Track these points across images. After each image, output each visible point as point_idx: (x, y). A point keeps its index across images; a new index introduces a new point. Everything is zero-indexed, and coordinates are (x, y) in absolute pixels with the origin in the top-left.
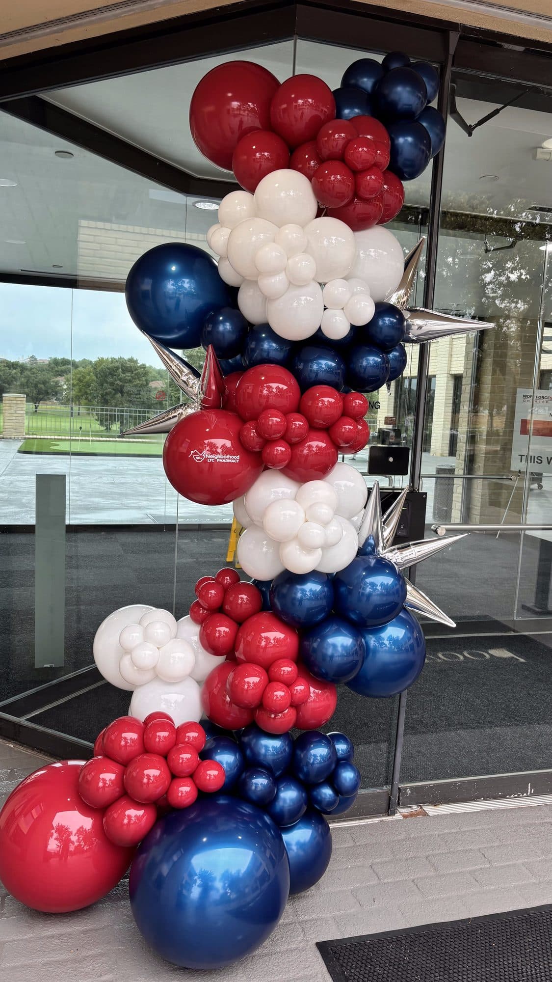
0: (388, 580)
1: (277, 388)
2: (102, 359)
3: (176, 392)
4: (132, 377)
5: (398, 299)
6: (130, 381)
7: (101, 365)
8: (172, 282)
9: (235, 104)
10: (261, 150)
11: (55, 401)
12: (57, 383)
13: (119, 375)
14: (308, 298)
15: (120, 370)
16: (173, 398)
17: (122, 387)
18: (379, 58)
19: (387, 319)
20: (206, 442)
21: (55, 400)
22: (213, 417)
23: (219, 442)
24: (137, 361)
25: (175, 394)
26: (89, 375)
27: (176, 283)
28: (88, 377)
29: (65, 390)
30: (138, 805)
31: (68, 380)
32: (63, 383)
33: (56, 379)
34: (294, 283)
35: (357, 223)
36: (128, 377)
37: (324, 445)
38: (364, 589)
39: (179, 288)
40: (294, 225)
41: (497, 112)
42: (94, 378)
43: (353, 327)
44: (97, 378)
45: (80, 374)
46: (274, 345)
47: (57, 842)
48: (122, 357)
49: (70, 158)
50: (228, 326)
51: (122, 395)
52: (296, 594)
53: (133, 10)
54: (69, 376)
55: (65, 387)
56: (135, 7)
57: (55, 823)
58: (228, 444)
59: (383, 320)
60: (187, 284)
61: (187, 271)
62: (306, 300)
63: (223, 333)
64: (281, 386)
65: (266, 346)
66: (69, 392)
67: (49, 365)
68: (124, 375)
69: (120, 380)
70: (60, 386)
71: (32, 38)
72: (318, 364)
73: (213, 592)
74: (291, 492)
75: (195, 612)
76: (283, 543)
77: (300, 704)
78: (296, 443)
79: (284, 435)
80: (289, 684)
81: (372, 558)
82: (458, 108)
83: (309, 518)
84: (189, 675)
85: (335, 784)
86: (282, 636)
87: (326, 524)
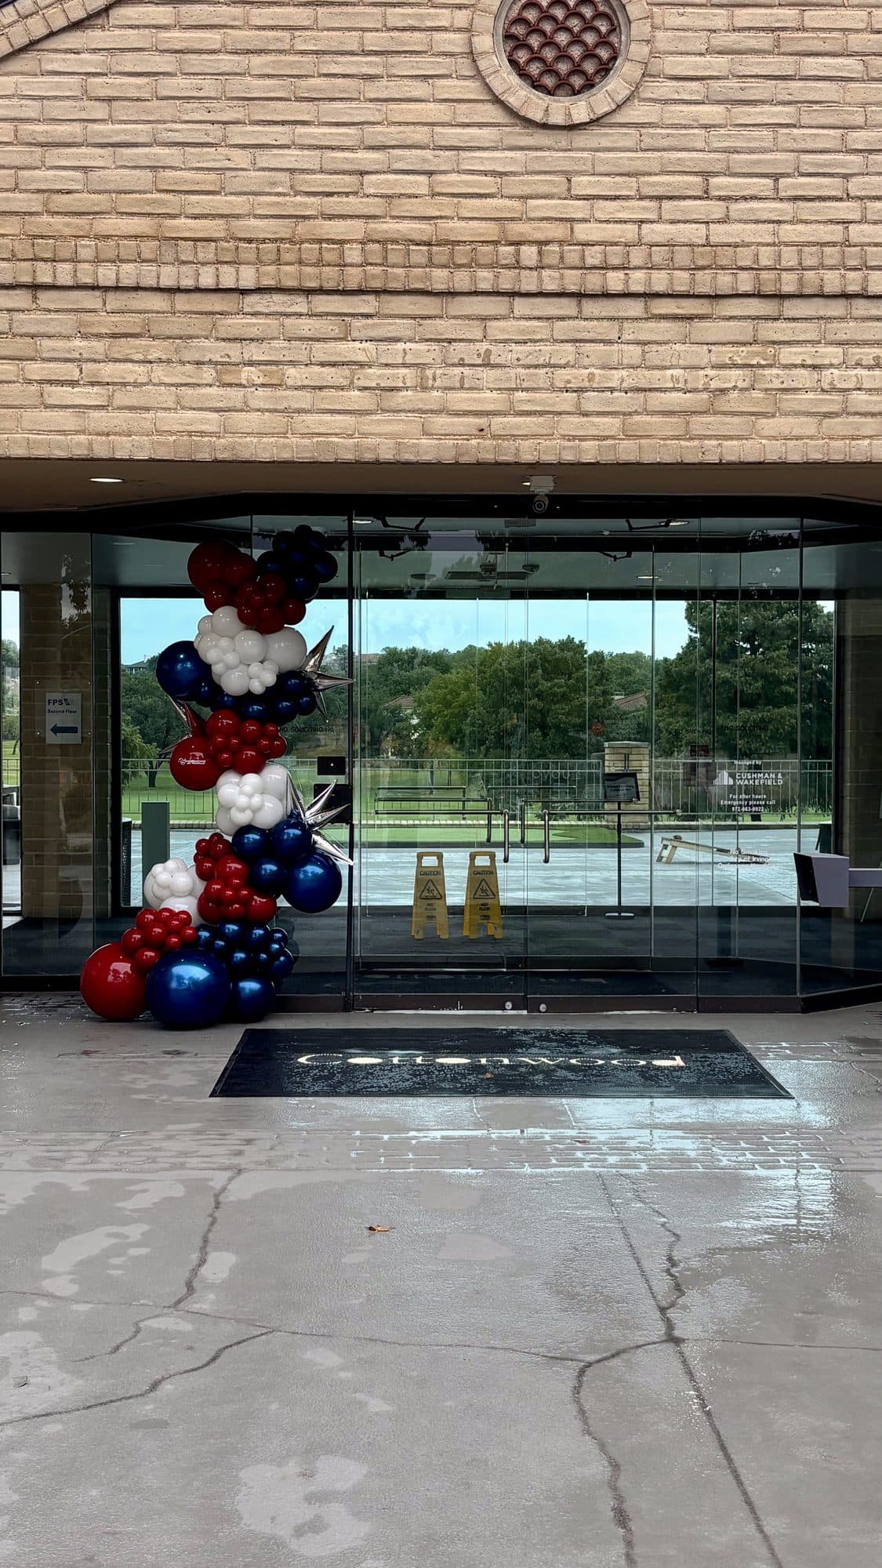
0: (300, 832)
1: (227, 722)
2: (499, 645)
3: (671, 720)
4: (568, 687)
6: (564, 697)
7: (494, 662)
8: (180, 663)
10: (217, 594)
11: (391, 758)
12: (395, 712)
13: (536, 685)
14: (239, 674)
15: (540, 671)
16: (664, 734)
17: (544, 713)
19: (294, 679)
21: (392, 754)
24: (582, 645)
25: (670, 724)
26: (467, 688)
27: (182, 664)
28: (464, 695)
29: (415, 728)
30: (151, 948)
31: (420, 703)
32: (409, 711)
33: (392, 704)
34: (230, 667)
36: (561, 686)
37: (255, 754)
38: (284, 836)
39: (184, 667)
42: (479, 694)
44: (485, 695)
45: (447, 688)
46: (230, 699)
47: (112, 979)
48: (545, 637)
50: (206, 689)
51: (545, 735)
52: (244, 840)
54: (426, 692)
55: (415, 721)
58: (201, 756)
59: (290, 681)
60: (188, 665)
61: (187, 658)
63: (203, 692)
64: (229, 722)
65: (226, 699)
66: (424, 734)
67: (380, 668)
68: (549, 684)
69: (539, 696)
70: (401, 720)
72: (252, 709)
73: (204, 845)
74: (237, 780)
75: (196, 858)
76: (230, 809)
77: (246, 902)
78: (235, 752)
79: (226, 747)
80: (237, 889)
81: (293, 819)
82: (389, 524)
83: (241, 793)
84: (191, 894)
85: (267, 951)
86: (240, 867)
87: (251, 796)
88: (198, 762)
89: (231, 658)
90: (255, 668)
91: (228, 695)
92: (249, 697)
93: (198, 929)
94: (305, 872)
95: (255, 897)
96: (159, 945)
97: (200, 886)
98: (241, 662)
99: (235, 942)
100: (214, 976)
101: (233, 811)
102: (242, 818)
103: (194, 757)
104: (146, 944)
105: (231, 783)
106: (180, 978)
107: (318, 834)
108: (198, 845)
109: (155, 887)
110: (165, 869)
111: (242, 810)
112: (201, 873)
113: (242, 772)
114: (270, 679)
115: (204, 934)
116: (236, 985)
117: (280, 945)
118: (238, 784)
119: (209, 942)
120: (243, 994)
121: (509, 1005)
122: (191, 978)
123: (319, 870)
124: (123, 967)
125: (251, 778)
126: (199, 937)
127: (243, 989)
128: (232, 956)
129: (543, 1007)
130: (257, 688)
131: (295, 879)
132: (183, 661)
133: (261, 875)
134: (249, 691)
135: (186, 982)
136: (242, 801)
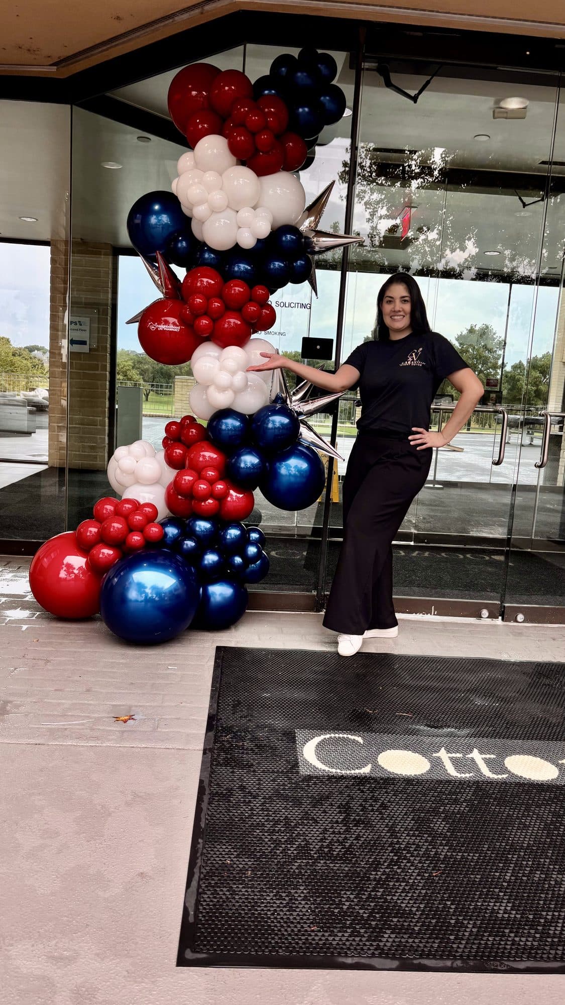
0: (286, 421)
1: (207, 282)
5: (310, 223)
8: (154, 217)
9: (194, 93)
10: (202, 123)
14: (226, 221)
18: (295, 52)
19: (288, 236)
20: (163, 319)
22: (170, 304)
23: (171, 320)
27: (157, 217)
30: (109, 546)
34: (214, 211)
35: (262, 171)
37: (239, 323)
38: (267, 424)
39: (159, 221)
40: (212, 172)
41: (428, 83)
43: (259, 240)
46: (212, 255)
47: (65, 573)
49: (148, 142)
50: (184, 244)
52: (221, 426)
53: (147, 32)
56: (148, 30)
57: (65, 561)
58: (176, 321)
59: (286, 237)
60: (165, 218)
61: (164, 210)
62: (224, 222)
63: (179, 248)
64: (210, 281)
65: (207, 256)
71: (92, 55)
72: (238, 266)
73: (174, 427)
74: (216, 354)
75: (165, 442)
76: (208, 387)
77: (221, 498)
78: (217, 318)
79: (206, 312)
80: (212, 482)
81: (279, 405)
82: (393, 82)
83: (222, 368)
84: (157, 482)
85: (244, 555)
86: (215, 456)
87: (233, 373)
88: (171, 328)
89: (217, 197)
90: (246, 213)
91: (211, 250)
92: (237, 252)
93: (163, 525)
94: (288, 467)
95: (232, 492)
96: (118, 544)
97: (170, 475)
98: (228, 206)
99: (207, 542)
100: (180, 582)
101: (212, 390)
102: (222, 400)
103: (167, 323)
104: (103, 539)
105: (210, 356)
106: (141, 587)
107: (305, 423)
108: (168, 429)
109: (118, 471)
110: (130, 453)
111: (223, 389)
112: (171, 461)
113: (224, 344)
114: (264, 229)
115: (172, 531)
116: (206, 591)
117: (258, 548)
118: (218, 358)
119: (177, 542)
120: (212, 599)
121: (485, 613)
122: (154, 588)
123: (304, 465)
124: (77, 562)
125: (233, 352)
126: (166, 534)
127: (214, 593)
128: (202, 558)
129: (520, 617)
130: (248, 241)
131: (275, 473)
132: (158, 213)
133: (240, 467)
134: (237, 245)
135: (148, 591)
136: (223, 378)
